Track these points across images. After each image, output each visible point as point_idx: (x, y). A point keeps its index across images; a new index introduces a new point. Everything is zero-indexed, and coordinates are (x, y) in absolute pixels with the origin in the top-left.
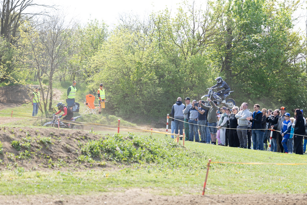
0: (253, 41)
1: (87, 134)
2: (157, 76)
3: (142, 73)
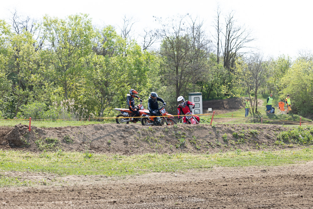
1: (280, 127)
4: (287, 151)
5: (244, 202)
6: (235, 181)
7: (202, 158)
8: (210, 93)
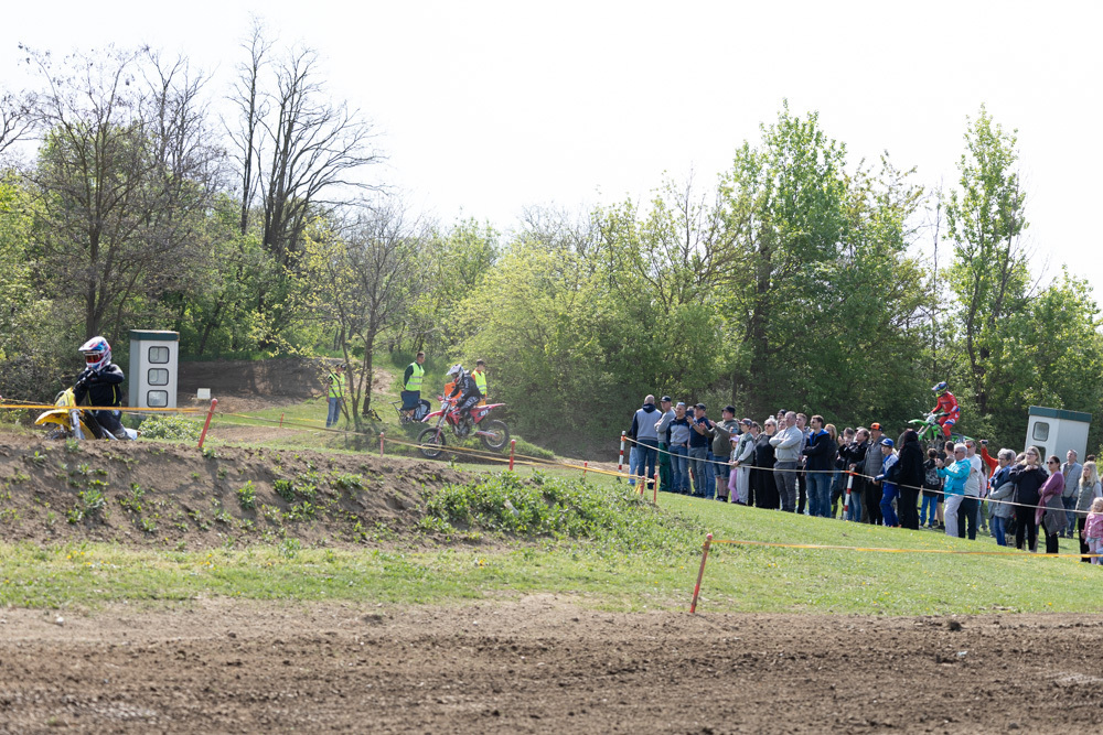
0: (816, 277)
1: (441, 471)
2: (603, 346)
3: (570, 340)
4: (459, 555)
5: (296, 724)
6: (269, 649)
7: (158, 563)
8: (207, 334)
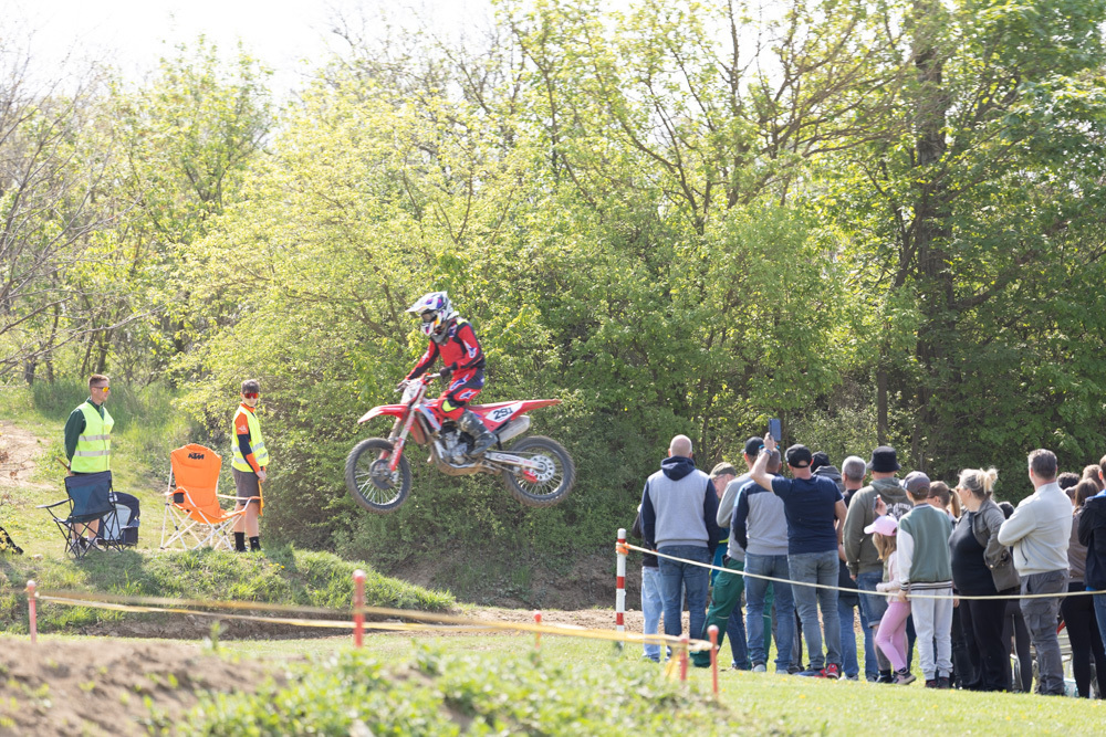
0: (1059, 113)
1: (188, 663)
2: (550, 325)
